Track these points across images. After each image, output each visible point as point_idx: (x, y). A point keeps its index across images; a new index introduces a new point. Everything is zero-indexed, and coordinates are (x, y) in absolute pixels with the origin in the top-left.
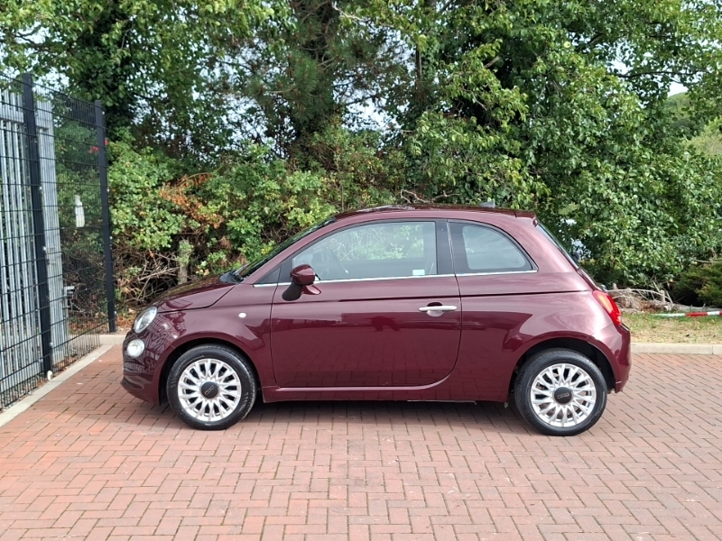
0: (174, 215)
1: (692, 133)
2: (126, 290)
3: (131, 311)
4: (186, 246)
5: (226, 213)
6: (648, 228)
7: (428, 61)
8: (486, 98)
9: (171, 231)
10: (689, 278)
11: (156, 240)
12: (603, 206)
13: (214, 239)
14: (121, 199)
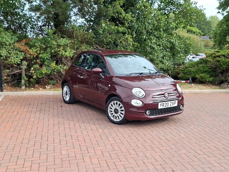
0: (21, 53)
1: (176, 29)
2: (5, 78)
3: (5, 85)
4: (25, 63)
5: (39, 52)
6: (165, 57)
7: (101, 4)
8: (121, 17)
9: (20, 58)
10: (175, 72)
11: (16, 61)
12: (153, 50)
13: (35, 61)
14: (2, 47)
